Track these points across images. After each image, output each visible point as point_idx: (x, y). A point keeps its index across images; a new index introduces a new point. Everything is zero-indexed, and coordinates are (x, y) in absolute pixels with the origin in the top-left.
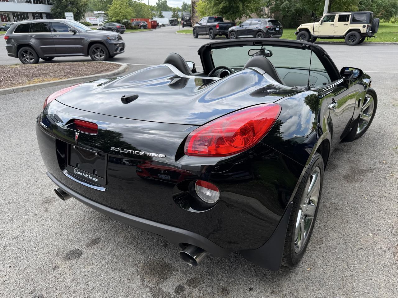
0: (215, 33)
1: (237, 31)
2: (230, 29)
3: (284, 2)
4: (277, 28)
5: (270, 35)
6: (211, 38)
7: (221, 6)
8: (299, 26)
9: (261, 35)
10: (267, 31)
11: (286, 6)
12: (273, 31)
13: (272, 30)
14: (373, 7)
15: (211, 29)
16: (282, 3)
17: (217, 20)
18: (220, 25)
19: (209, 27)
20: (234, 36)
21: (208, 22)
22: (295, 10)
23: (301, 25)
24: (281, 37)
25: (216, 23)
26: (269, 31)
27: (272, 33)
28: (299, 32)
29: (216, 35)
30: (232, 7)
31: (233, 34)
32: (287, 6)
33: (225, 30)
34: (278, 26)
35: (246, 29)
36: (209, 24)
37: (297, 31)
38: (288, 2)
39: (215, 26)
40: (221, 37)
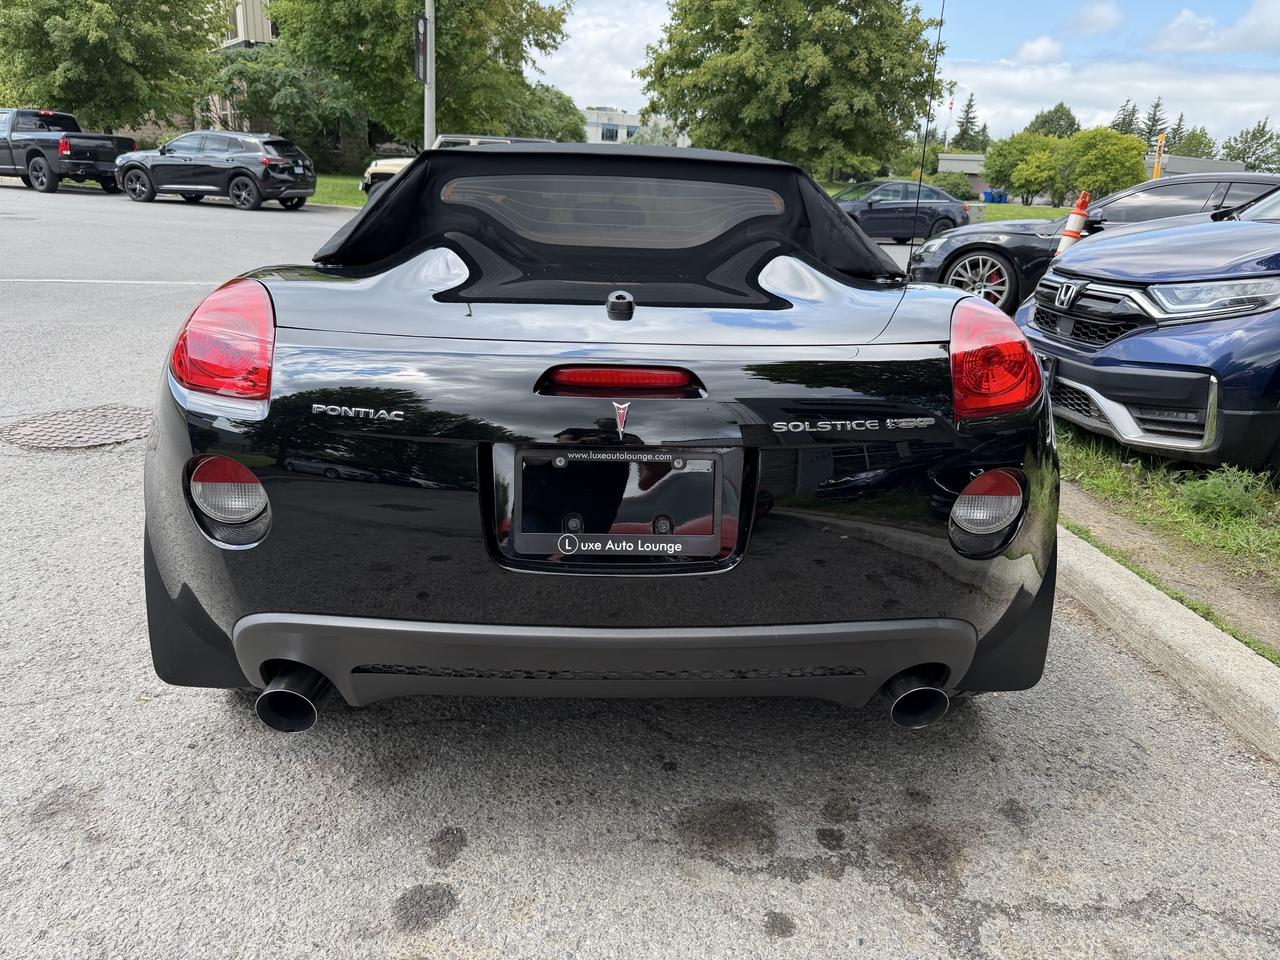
0: (57, 170)
1: (153, 167)
2: (119, 161)
3: (279, 91)
4: (297, 165)
5: (281, 187)
6: (42, 188)
7: (58, 76)
8: (369, 165)
9: (246, 186)
10: (266, 174)
11: (288, 102)
12: (285, 176)
13: (282, 171)
15: (33, 153)
16: (276, 91)
17: (47, 122)
18: (74, 141)
19: (25, 146)
20: (143, 185)
21: (13, 129)
22: (319, 116)
23: (374, 163)
24: (312, 194)
25: (56, 135)
26: (272, 174)
27: (283, 181)
28: (373, 183)
29: (61, 177)
30: (101, 83)
31: (138, 178)
32: (292, 102)
33: (99, 163)
34: (300, 162)
35: (188, 162)
36: (16, 136)
37: (366, 181)
38: (295, 90)
39: (54, 145)
40: (81, 185)
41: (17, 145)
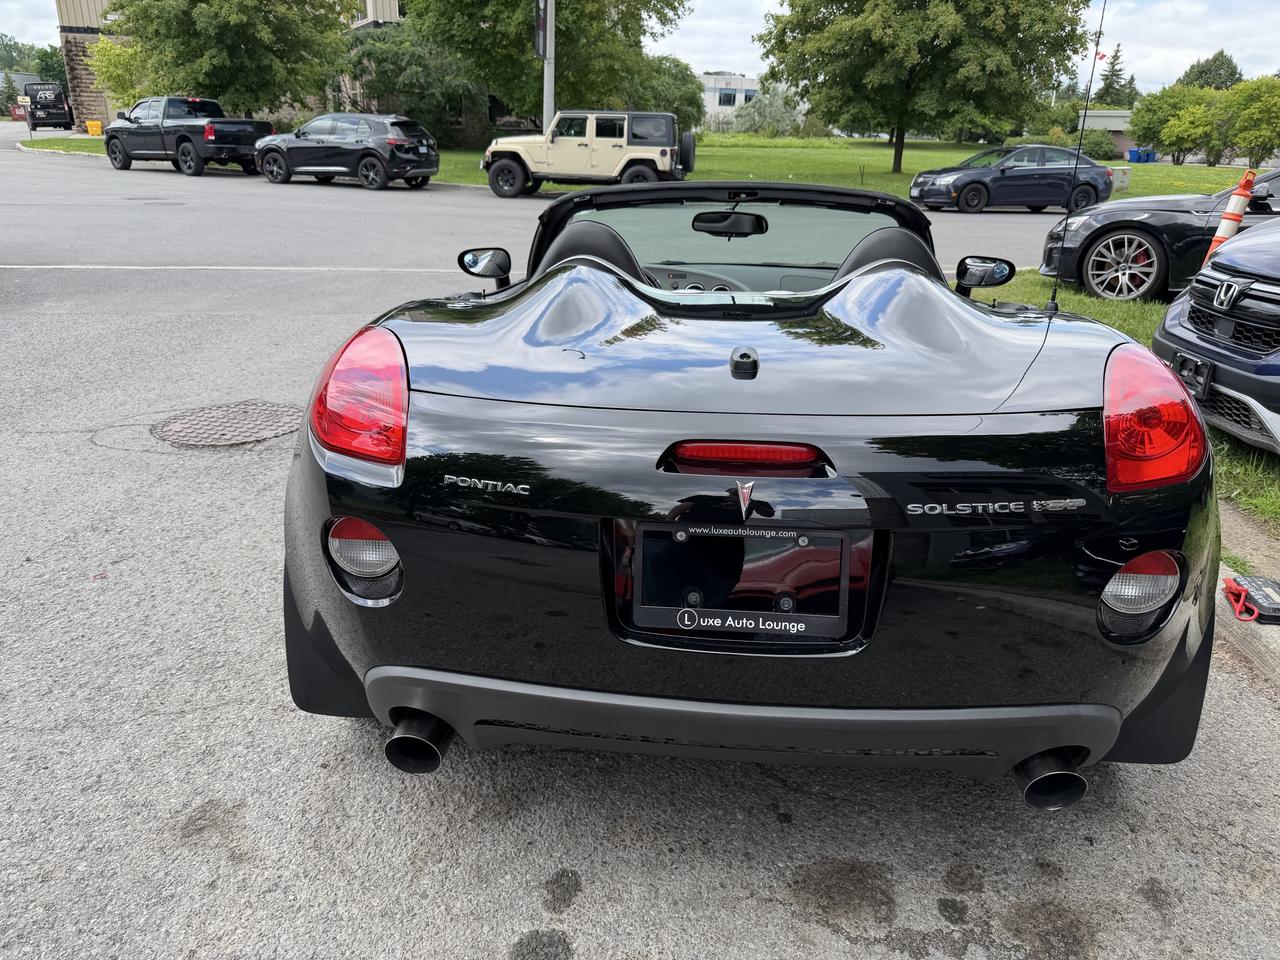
0: (203, 155)
1: (289, 149)
2: (260, 144)
3: (405, 70)
4: (422, 145)
5: (405, 168)
6: (189, 171)
7: (205, 63)
8: (490, 143)
9: (374, 166)
10: (393, 154)
11: (415, 81)
12: (410, 156)
13: (407, 151)
14: (647, 100)
15: (183, 139)
16: (402, 70)
17: (195, 109)
18: (218, 127)
19: (175, 132)
20: (280, 168)
21: (167, 116)
22: (443, 95)
23: (494, 142)
24: (435, 173)
25: (203, 122)
26: (399, 154)
27: (409, 161)
28: (493, 162)
29: (206, 160)
30: (242, 68)
31: (275, 161)
32: (418, 81)
33: (242, 146)
34: (425, 142)
35: (321, 145)
36: (169, 123)
37: (487, 159)
38: (420, 69)
39: (200, 130)
40: (224, 168)
41: (169, 131)
